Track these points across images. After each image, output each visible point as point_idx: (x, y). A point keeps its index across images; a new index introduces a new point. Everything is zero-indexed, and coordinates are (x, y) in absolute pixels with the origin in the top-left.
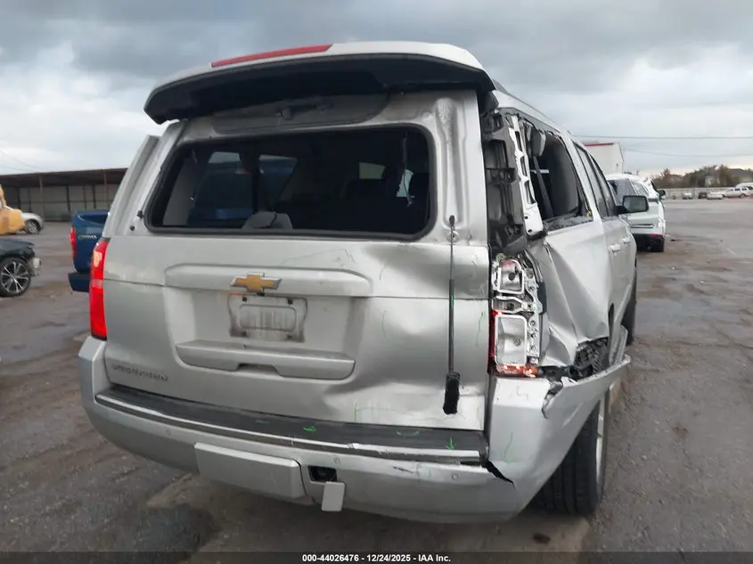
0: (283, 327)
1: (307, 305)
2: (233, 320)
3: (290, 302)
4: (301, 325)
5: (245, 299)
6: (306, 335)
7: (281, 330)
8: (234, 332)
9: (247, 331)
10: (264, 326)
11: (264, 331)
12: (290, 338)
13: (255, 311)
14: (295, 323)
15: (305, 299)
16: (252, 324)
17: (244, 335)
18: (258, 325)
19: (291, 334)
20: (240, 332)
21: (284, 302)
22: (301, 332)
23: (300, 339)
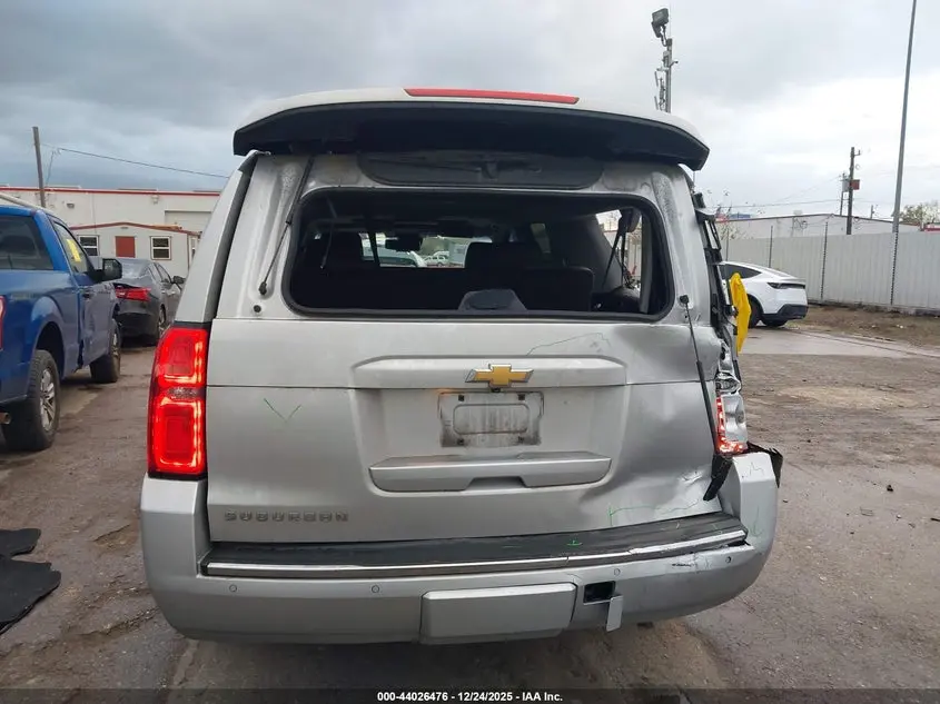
0: (513, 429)
1: (543, 399)
2: (445, 426)
3: (522, 397)
4: (537, 423)
5: (461, 398)
6: (541, 435)
7: (509, 432)
8: (447, 441)
9: (464, 437)
10: (487, 429)
11: (487, 436)
12: (521, 441)
13: (476, 412)
14: (528, 421)
15: (540, 392)
16: (471, 429)
17: (461, 443)
18: (479, 429)
19: (524, 435)
20: (455, 440)
21: (513, 398)
22: (536, 434)
23: (535, 440)
